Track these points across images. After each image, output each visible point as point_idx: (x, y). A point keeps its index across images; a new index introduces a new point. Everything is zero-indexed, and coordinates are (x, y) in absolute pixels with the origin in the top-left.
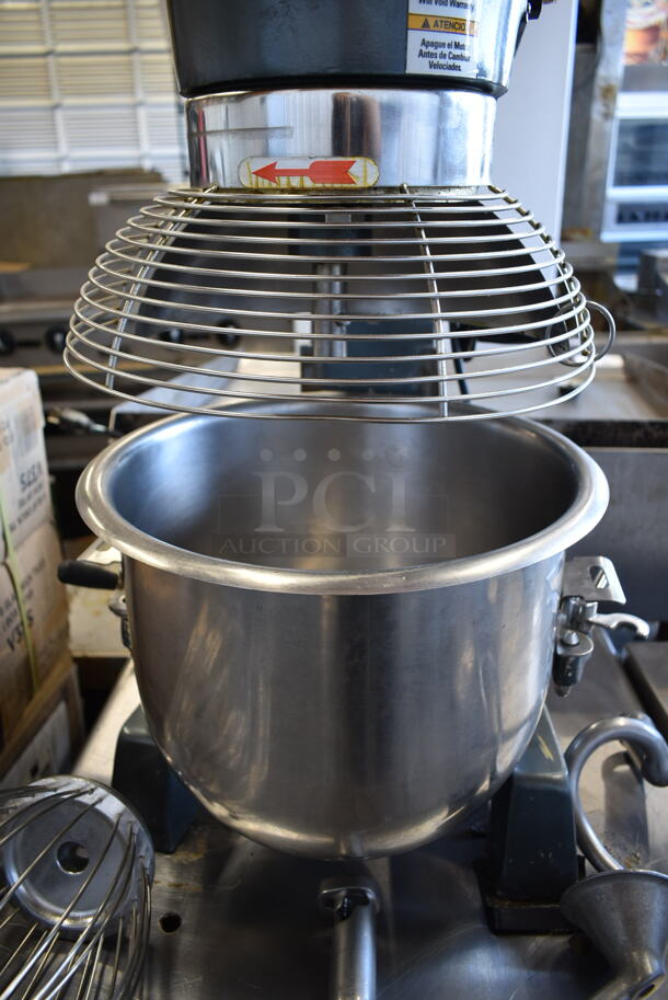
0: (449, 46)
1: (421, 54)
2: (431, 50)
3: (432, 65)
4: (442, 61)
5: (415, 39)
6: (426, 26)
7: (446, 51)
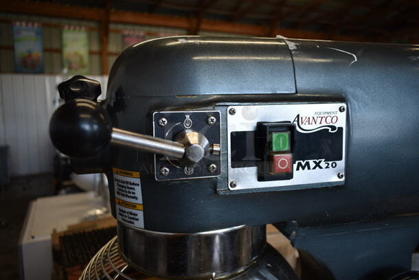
0: (128, 213)
6: (119, 203)
7: (127, 215)
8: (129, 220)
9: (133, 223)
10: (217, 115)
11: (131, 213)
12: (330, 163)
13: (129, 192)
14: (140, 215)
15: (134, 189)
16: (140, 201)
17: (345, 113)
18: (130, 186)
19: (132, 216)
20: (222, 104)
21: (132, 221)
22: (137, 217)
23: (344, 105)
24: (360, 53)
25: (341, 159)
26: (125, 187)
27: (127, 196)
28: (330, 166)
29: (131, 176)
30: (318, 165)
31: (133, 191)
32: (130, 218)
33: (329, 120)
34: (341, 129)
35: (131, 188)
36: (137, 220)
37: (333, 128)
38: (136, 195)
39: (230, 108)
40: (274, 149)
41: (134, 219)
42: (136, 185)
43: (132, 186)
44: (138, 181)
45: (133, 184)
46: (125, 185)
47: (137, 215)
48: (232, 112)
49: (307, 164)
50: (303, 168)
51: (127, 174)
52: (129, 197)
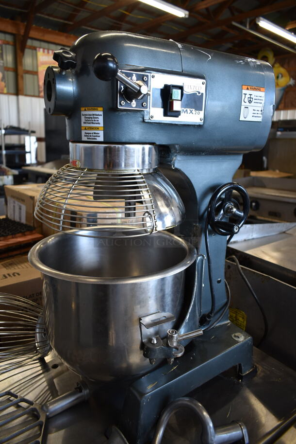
0: (92, 133)
1: (85, 136)
2: (87, 135)
3: (88, 138)
4: (90, 137)
5: (83, 132)
6: (86, 129)
7: (91, 135)
8: (93, 138)
9: (96, 139)
10: (147, 76)
11: (95, 133)
12: (197, 111)
13: (95, 121)
14: (101, 133)
15: (98, 118)
16: (102, 125)
17: (205, 85)
18: (95, 116)
19: (95, 135)
20: (148, 71)
21: (95, 138)
22: (99, 135)
23: (204, 81)
24: (212, 55)
25: (202, 110)
26: (92, 118)
27: (92, 123)
28: (197, 113)
29: (97, 110)
30: (191, 112)
31: (97, 119)
32: (94, 136)
33: (197, 88)
34: (202, 94)
35: (96, 118)
36: (99, 136)
37: (199, 93)
38: (99, 122)
39: (152, 74)
40: (173, 98)
41: (97, 136)
42: (100, 115)
43: (97, 117)
44: (101, 113)
45: (98, 115)
46: (92, 116)
47: (99, 134)
48: (153, 77)
49: (187, 110)
50: (185, 112)
51: (94, 109)
52: (94, 123)
